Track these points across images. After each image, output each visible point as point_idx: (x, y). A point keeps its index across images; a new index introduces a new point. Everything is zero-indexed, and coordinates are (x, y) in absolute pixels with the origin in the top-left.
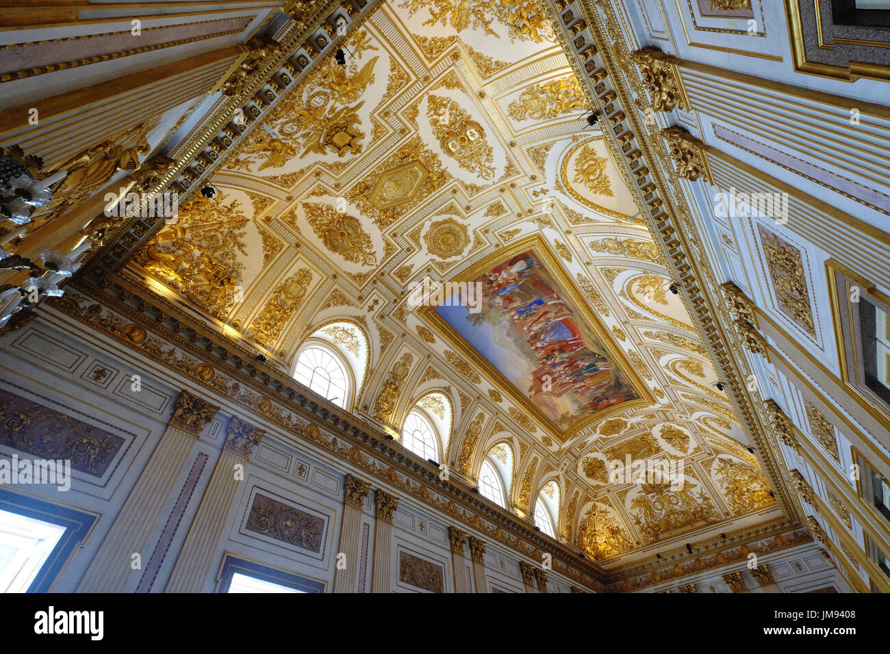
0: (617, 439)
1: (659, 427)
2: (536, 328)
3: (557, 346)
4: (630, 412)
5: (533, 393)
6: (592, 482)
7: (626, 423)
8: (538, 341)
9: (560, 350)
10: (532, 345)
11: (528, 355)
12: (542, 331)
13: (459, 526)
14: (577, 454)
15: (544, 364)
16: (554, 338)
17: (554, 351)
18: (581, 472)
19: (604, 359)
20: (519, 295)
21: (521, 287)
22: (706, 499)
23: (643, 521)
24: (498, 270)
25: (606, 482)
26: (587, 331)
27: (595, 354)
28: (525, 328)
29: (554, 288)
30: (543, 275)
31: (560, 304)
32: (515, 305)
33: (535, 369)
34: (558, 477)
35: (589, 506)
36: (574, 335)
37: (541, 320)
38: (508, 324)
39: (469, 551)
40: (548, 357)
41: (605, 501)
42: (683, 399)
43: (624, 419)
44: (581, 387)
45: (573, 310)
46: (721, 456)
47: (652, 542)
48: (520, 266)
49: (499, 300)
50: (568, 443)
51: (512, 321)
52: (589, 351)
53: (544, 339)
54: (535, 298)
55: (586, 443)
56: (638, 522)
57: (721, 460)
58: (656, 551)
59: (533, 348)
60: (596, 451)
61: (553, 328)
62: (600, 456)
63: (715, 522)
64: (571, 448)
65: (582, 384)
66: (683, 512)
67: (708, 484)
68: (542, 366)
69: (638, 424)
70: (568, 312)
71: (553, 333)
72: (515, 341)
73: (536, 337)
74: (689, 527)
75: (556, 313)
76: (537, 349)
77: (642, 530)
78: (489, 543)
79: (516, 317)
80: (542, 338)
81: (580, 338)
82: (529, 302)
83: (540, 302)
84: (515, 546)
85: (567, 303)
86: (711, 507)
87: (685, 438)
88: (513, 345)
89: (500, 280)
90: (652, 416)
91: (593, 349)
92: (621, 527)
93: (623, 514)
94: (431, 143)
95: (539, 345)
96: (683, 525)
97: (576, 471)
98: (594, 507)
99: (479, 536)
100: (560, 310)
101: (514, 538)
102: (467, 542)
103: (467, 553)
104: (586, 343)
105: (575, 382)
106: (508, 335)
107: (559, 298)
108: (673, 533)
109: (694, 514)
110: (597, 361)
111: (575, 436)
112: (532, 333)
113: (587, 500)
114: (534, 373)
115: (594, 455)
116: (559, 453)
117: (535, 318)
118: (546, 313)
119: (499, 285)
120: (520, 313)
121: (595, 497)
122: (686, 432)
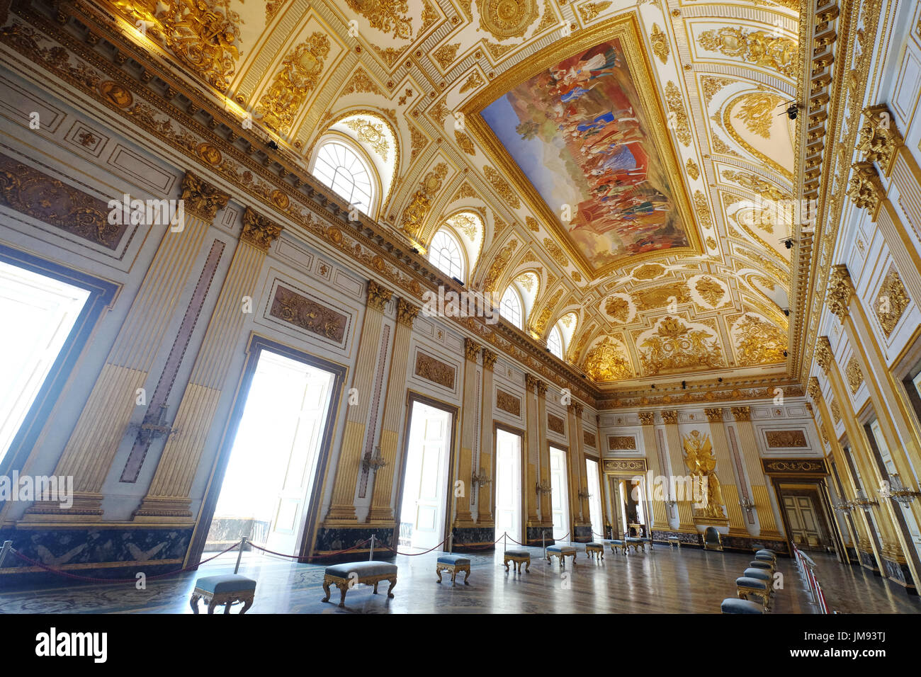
0: (649, 284)
1: (697, 278)
2: (595, 151)
3: (615, 177)
4: (672, 258)
5: (574, 226)
6: (611, 319)
7: (664, 269)
8: (594, 168)
9: (617, 181)
10: (586, 171)
11: (579, 183)
12: (603, 156)
13: (475, 338)
14: (603, 292)
15: (594, 195)
16: (614, 167)
17: (609, 181)
18: (603, 309)
19: (664, 199)
20: (586, 104)
21: (590, 93)
22: (717, 348)
23: (649, 357)
24: (567, 64)
25: (624, 321)
26: (655, 162)
27: (655, 191)
28: (583, 150)
29: (632, 100)
30: (623, 79)
31: (634, 123)
32: (578, 117)
33: (582, 200)
34: (578, 310)
35: (601, 338)
36: (639, 165)
37: (604, 141)
38: (563, 142)
39: (482, 360)
40: (601, 188)
41: (618, 336)
42: (736, 253)
43: (663, 266)
44: (628, 227)
45: (647, 132)
46: (749, 314)
47: (651, 375)
48: (597, 61)
49: (559, 109)
50: (598, 281)
51: (569, 138)
52: (650, 186)
53: (602, 166)
54: (605, 111)
55: (615, 283)
56: (644, 358)
57: (748, 317)
58: (652, 382)
59: (587, 175)
60: (624, 292)
61: (616, 154)
62: (626, 297)
63: (717, 368)
64: (599, 286)
65: (631, 223)
66: (689, 356)
67: (724, 336)
68: (591, 197)
69: (677, 272)
70: (641, 136)
71: (614, 159)
72: (568, 164)
73: (593, 163)
74: (691, 369)
75: (625, 135)
76: (591, 176)
77: (645, 364)
78: (501, 355)
79: (575, 134)
80: (600, 164)
81: (644, 170)
82: (596, 115)
83: (609, 118)
84: (524, 361)
85: (643, 122)
86: (719, 355)
87: (720, 292)
88: (564, 169)
89: (566, 81)
90: (695, 266)
91: (656, 185)
92: (626, 359)
93: (632, 349)
95: (594, 172)
96: (686, 366)
97: (598, 307)
98: (607, 339)
99: (492, 348)
100: (632, 131)
101: (524, 354)
102: (481, 352)
103: (480, 360)
104: (650, 177)
105: (623, 220)
106: (561, 156)
107: (634, 115)
108: (674, 371)
109: (700, 359)
110: (655, 199)
111: (606, 275)
112: (590, 157)
113: (602, 333)
114: (581, 204)
115: (621, 295)
116: (587, 288)
117: (598, 138)
118: (613, 132)
119: (564, 88)
120: (582, 129)
121: (610, 332)
122: (724, 286)
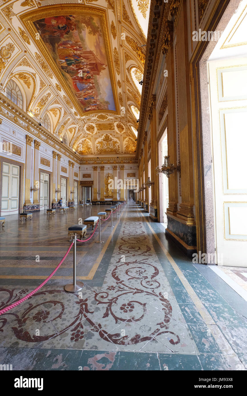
2: (90, 91)
3: (84, 81)
5: (104, 66)
8: (91, 86)
9: (83, 79)
10: (94, 86)
11: (97, 83)
12: (88, 89)
15: (92, 76)
16: (84, 85)
17: (86, 80)
19: (63, 68)
20: (91, 102)
21: (90, 104)
24: (94, 109)
26: (71, 86)
27: (67, 72)
28: (94, 93)
29: (80, 103)
30: (82, 106)
31: (79, 98)
32: (94, 100)
33: (97, 76)
36: (76, 84)
37: (87, 93)
38: (99, 96)
40: (89, 78)
44: (76, 50)
45: (75, 95)
48: (88, 109)
49: (98, 103)
51: (97, 96)
52: (70, 75)
53: (88, 86)
54: (86, 100)
59: (94, 85)
61: (83, 89)
65: (75, 52)
68: (94, 75)
70: (77, 94)
71: (84, 87)
72: (100, 91)
73: (91, 88)
75: (81, 94)
76: (93, 84)
79: (95, 97)
80: (89, 87)
81: (74, 82)
82: (89, 100)
83: (85, 99)
85: (76, 98)
88: (101, 90)
89: (95, 107)
91: (68, 75)
94: (96, 129)
95: (91, 85)
100: (79, 95)
104: (71, 79)
105: (80, 56)
106: (100, 94)
107: (79, 99)
110: (66, 67)
112: (92, 90)
114: (98, 74)
117: (89, 94)
118: (84, 95)
119: (96, 106)
120: (93, 98)
